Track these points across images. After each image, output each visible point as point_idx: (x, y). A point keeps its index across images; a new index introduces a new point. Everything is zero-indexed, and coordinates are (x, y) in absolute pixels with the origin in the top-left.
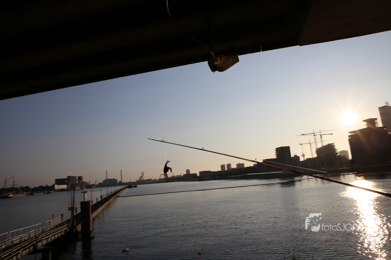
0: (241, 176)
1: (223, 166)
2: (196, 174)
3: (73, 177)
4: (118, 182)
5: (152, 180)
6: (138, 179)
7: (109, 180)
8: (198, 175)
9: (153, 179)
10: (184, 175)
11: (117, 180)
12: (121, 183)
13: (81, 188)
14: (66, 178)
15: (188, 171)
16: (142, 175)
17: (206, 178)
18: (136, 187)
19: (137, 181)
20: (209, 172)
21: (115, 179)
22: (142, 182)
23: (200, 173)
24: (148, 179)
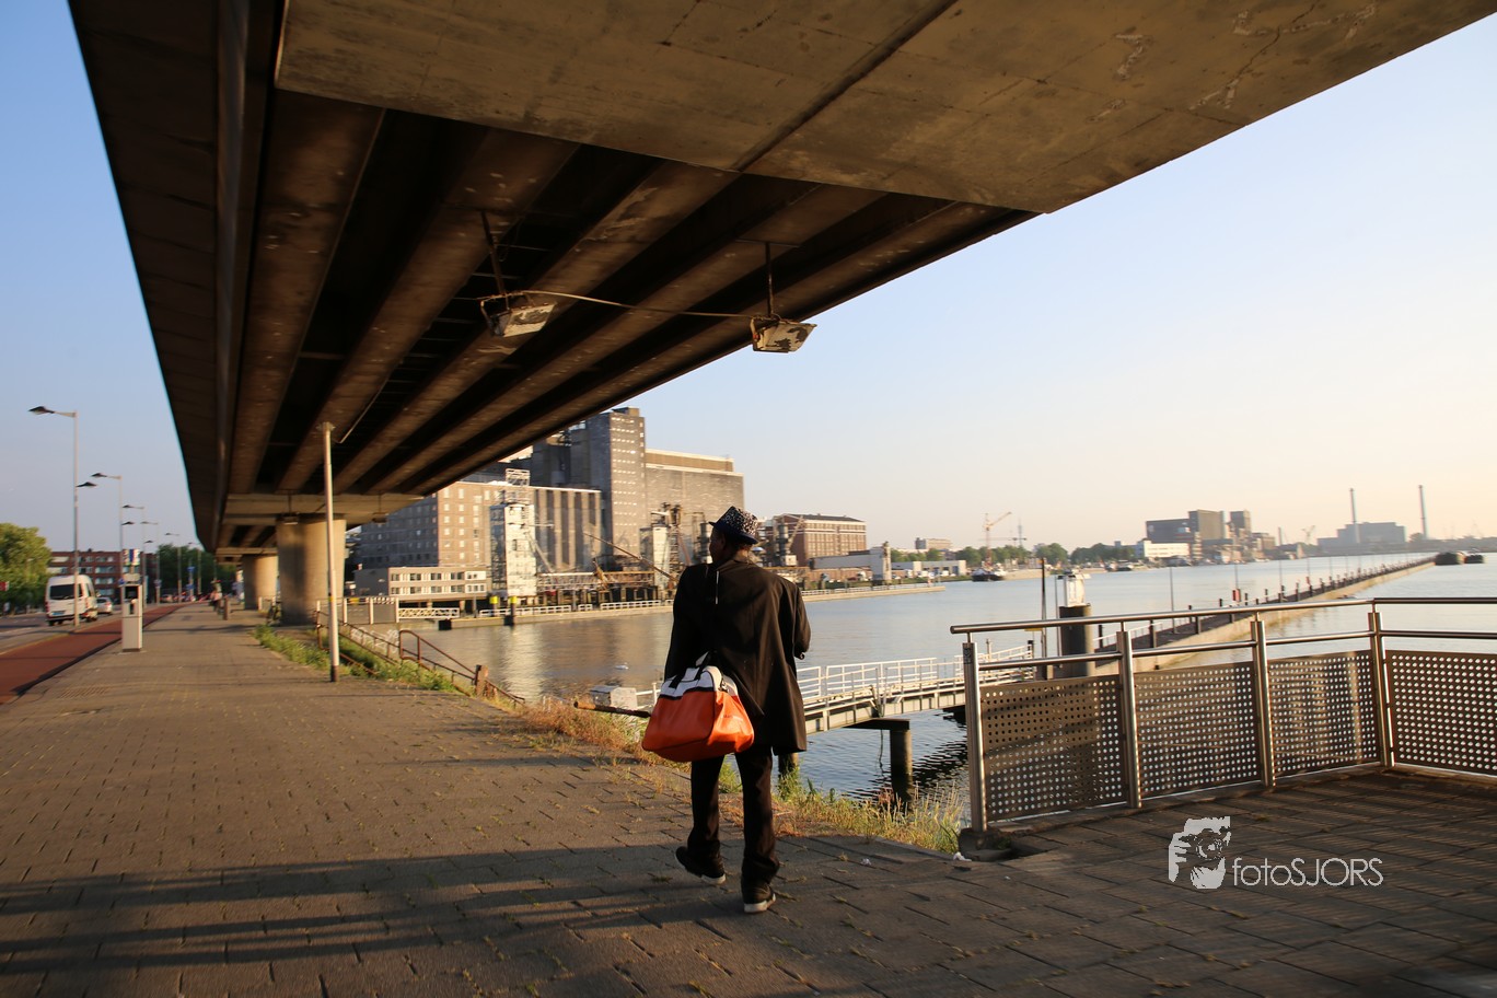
3: (1212, 514)
4: (1408, 539)
7: (1366, 527)
11: (1401, 529)
12: (1420, 543)
13: (1242, 555)
14: (1187, 516)
18: (1476, 560)
21: (1393, 524)
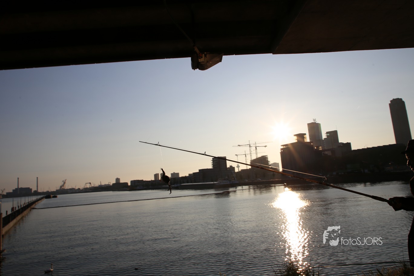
0: (176, 185)
1: (156, 176)
2: (127, 183)
4: (33, 192)
5: (75, 189)
6: (58, 188)
7: (21, 188)
8: (129, 184)
9: (77, 188)
10: (113, 184)
11: (31, 189)
12: (36, 193)
15: (118, 180)
16: (63, 183)
17: (138, 188)
18: (56, 197)
19: (57, 190)
20: (142, 181)
21: (29, 188)
22: (63, 191)
23: (132, 182)
24: (71, 188)
